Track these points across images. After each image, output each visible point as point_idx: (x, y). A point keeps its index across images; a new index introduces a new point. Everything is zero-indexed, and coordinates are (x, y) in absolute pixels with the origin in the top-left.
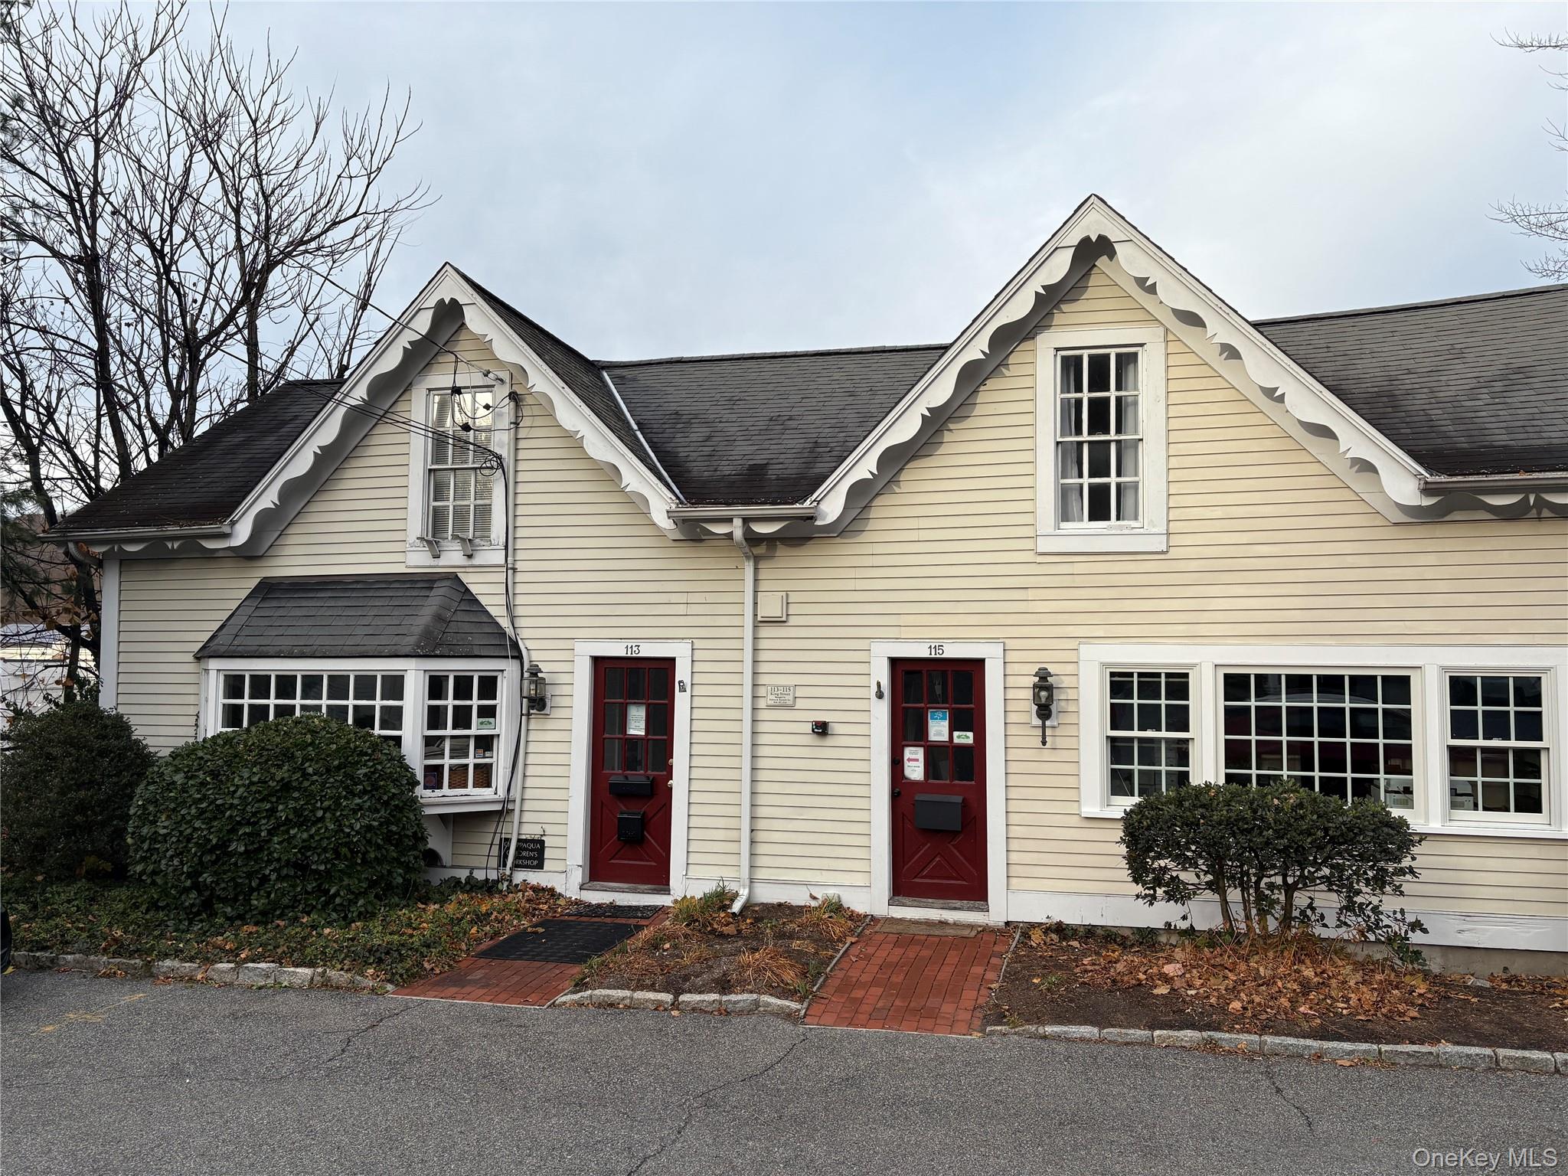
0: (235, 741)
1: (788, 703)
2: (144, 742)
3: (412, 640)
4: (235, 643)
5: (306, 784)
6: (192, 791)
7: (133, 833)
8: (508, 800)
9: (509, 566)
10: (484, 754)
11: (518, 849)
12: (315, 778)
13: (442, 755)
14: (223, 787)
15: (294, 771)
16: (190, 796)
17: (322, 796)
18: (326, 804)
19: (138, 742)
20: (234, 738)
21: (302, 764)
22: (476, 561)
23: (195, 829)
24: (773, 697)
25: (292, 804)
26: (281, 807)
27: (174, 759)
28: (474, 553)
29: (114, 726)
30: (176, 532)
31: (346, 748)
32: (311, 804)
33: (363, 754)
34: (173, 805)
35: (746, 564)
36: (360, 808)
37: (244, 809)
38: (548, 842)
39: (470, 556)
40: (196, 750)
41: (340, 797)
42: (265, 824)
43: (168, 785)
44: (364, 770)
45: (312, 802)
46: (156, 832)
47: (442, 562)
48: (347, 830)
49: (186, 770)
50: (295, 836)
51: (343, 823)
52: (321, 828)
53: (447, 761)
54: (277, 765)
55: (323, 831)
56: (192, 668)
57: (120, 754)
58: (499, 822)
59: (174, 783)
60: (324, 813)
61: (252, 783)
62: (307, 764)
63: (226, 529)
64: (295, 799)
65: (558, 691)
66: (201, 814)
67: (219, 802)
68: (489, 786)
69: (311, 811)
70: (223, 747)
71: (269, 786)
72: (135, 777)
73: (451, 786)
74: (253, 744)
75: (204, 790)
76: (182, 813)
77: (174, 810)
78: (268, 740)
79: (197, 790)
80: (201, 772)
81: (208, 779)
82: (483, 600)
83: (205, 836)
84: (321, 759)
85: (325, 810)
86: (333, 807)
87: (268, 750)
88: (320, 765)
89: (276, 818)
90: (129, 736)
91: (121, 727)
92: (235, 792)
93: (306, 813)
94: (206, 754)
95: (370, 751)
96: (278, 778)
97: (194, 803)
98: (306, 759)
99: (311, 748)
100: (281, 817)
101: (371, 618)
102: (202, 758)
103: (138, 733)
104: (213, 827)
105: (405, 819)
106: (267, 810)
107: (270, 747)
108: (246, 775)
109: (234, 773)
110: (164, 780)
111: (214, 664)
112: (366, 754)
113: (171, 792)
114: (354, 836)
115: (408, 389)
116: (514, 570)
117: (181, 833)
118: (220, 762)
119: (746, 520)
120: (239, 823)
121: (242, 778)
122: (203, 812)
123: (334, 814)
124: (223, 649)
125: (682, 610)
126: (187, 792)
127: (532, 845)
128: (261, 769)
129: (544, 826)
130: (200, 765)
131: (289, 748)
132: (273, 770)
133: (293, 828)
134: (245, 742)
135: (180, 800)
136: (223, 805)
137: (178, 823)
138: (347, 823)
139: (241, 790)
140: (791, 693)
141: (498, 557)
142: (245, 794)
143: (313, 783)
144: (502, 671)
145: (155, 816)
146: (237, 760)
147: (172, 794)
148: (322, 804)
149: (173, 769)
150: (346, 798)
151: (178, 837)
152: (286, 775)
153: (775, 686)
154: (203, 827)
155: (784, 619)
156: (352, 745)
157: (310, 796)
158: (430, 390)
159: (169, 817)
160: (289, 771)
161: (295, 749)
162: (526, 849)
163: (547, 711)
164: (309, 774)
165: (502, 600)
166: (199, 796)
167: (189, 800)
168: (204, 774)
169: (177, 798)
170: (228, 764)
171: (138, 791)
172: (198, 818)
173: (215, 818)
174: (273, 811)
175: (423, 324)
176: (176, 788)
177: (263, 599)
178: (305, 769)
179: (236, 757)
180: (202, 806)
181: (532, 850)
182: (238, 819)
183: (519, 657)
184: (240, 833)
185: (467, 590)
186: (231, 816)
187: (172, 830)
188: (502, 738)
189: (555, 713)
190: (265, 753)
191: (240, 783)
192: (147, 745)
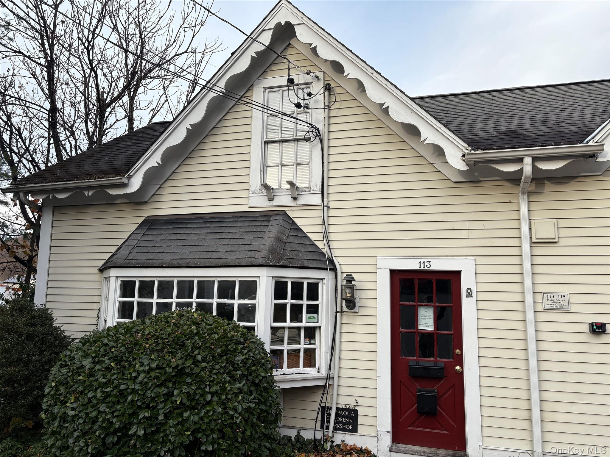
0: (134, 330)
1: (564, 307)
2: (62, 329)
3: (263, 254)
4: (130, 257)
5: (196, 370)
6: (99, 375)
7: (46, 411)
8: (329, 378)
9: (325, 204)
10: (310, 341)
11: (337, 415)
12: (204, 364)
13: (282, 342)
14: (126, 372)
15: (186, 358)
16: (96, 380)
17: (210, 381)
18: (215, 388)
19: (57, 328)
20: (133, 328)
21: (192, 352)
22: (300, 202)
23: (100, 412)
24: (550, 302)
25: (185, 389)
26: (176, 392)
27: (84, 344)
28: (298, 196)
29: (40, 317)
30: (91, 183)
31: (224, 338)
32: (201, 389)
33: (238, 343)
34: (81, 389)
35: (521, 197)
36: (240, 391)
37: (144, 394)
38: (360, 411)
39: (295, 199)
40: (102, 337)
41: (224, 383)
42: (162, 409)
43: (78, 368)
44: (242, 357)
45: (203, 386)
46: (65, 413)
47: (274, 203)
48: (231, 413)
49: (93, 355)
50: (188, 418)
51: (227, 405)
52: (208, 411)
53: (286, 347)
54: (171, 352)
55: (211, 413)
56: (97, 277)
57: (43, 338)
58: (323, 393)
59: (83, 367)
60: (212, 397)
61: (151, 369)
62: (196, 352)
63: (125, 180)
64: (188, 384)
65: (364, 294)
66: (105, 398)
67: (123, 387)
68: (314, 366)
69: (202, 395)
70: (124, 335)
71: (166, 372)
72: (53, 355)
73: (289, 367)
74: (149, 334)
75: (109, 375)
76: (89, 396)
77: (82, 393)
78: (161, 330)
79: (103, 375)
80: (106, 358)
81: (112, 364)
82: (305, 229)
83: (108, 419)
84: (207, 347)
85: (213, 394)
86: (219, 392)
87: (162, 338)
88: (207, 353)
89: (172, 402)
90: (51, 325)
91: (46, 317)
92: (136, 377)
93: (198, 397)
94: (110, 341)
95: (242, 340)
96: (174, 365)
97: (100, 387)
98: (195, 347)
99: (197, 338)
100: (176, 401)
101: (228, 240)
102: (107, 345)
103: (58, 322)
104: (115, 411)
105: (270, 398)
106: (164, 395)
107: (164, 336)
108: (146, 362)
109: (134, 359)
110: (75, 363)
111: (114, 273)
112: (240, 343)
113: (80, 375)
114: (237, 418)
115: (250, 88)
116: (328, 207)
117: (87, 414)
118: (123, 349)
119: (535, 159)
120: (139, 407)
121: (142, 365)
122: (107, 395)
123: (220, 398)
124: (120, 262)
125: (464, 234)
126: (94, 376)
127: (347, 413)
128: (158, 356)
129: (358, 399)
130: (105, 351)
131: (179, 337)
132: (168, 357)
133: (186, 411)
134: (143, 330)
135: (88, 383)
136: (126, 389)
137: (85, 405)
138: (231, 406)
139: (142, 376)
140: (566, 299)
141: (317, 199)
142: (146, 380)
143: (203, 369)
144: (322, 279)
145: (65, 397)
146: (137, 347)
147: (81, 378)
148: (210, 388)
149: (83, 354)
150: (229, 382)
151: (85, 419)
152: (180, 362)
153: (550, 293)
154: (107, 410)
155: (556, 240)
156: (229, 335)
157: (199, 380)
158: (266, 88)
159: (77, 399)
160: (182, 358)
161: (184, 338)
162: (343, 416)
163: (356, 309)
164: (198, 361)
165: (320, 229)
166: (104, 380)
167: (95, 383)
168: (109, 359)
169: (85, 382)
170: (130, 350)
171: (54, 370)
172: (103, 401)
173: (118, 402)
174: (169, 395)
175: (266, 38)
176: (84, 372)
177: (148, 229)
178: (195, 357)
179: (136, 344)
180: (107, 390)
181: (347, 417)
182: (139, 403)
183: (334, 269)
184: (140, 417)
185: (293, 222)
186: (132, 401)
187: (80, 412)
188: (323, 330)
189: (362, 312)
190: (160, 341)
191: (141, 369)
192: (63, 331)
